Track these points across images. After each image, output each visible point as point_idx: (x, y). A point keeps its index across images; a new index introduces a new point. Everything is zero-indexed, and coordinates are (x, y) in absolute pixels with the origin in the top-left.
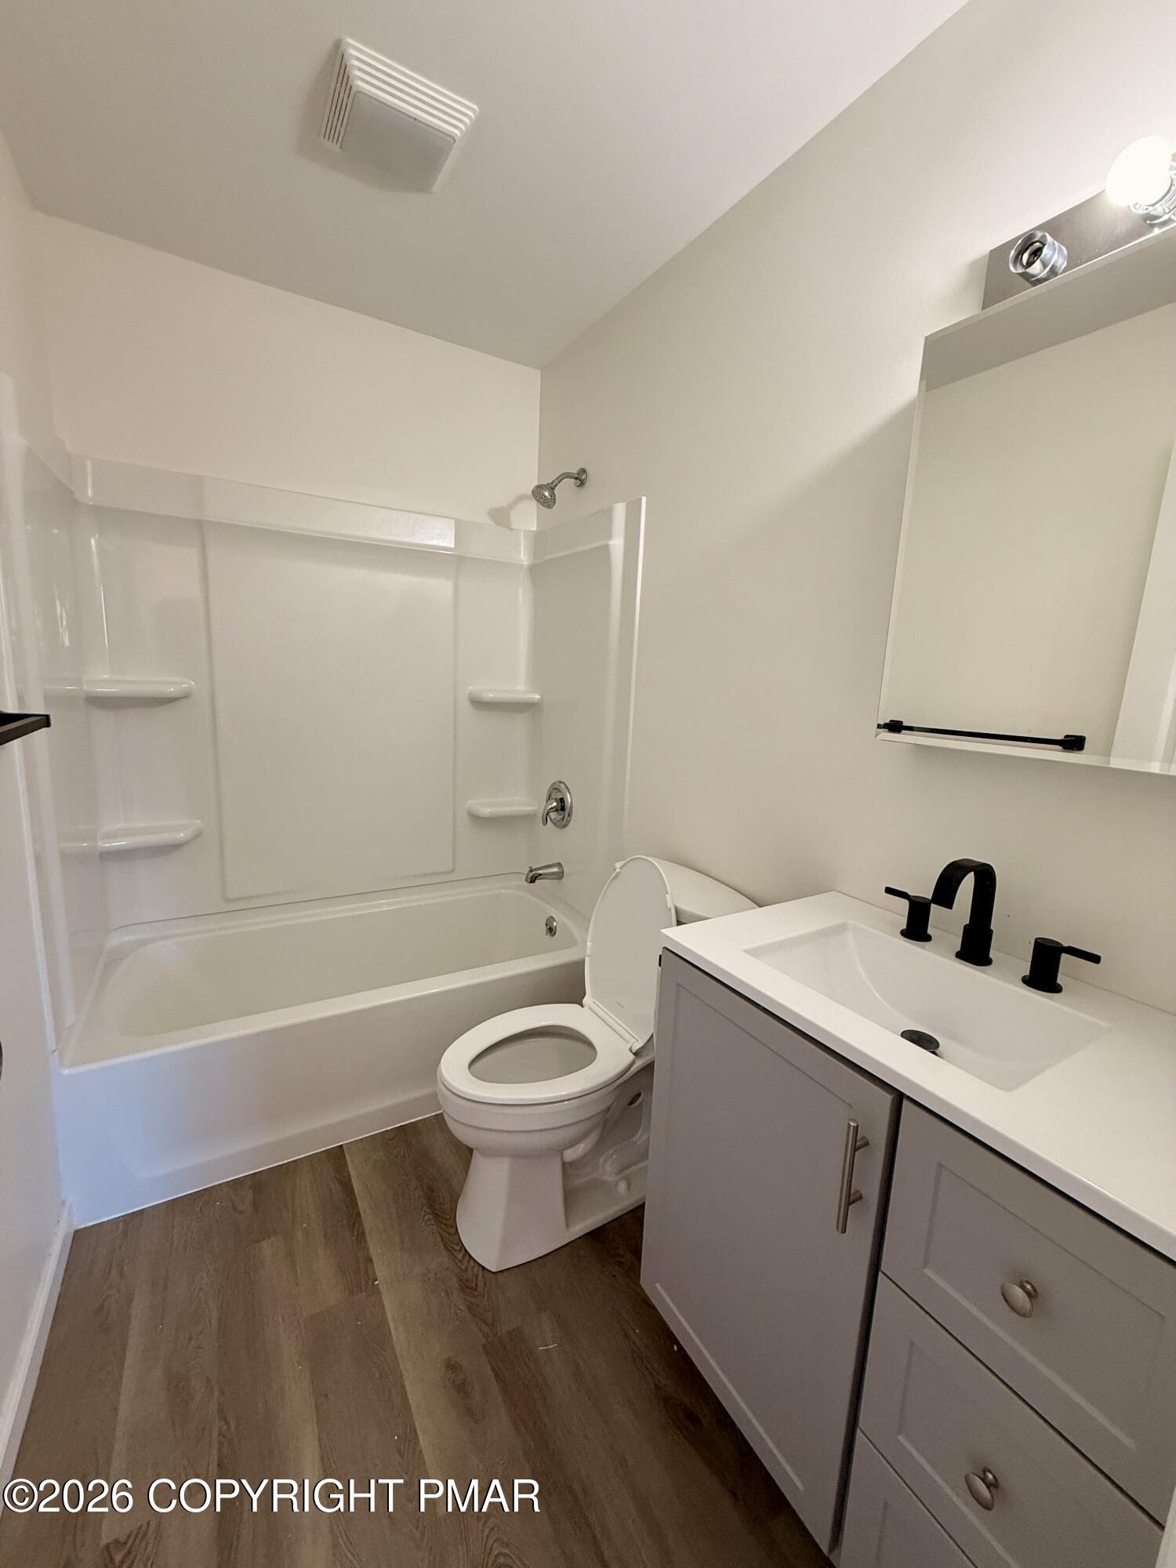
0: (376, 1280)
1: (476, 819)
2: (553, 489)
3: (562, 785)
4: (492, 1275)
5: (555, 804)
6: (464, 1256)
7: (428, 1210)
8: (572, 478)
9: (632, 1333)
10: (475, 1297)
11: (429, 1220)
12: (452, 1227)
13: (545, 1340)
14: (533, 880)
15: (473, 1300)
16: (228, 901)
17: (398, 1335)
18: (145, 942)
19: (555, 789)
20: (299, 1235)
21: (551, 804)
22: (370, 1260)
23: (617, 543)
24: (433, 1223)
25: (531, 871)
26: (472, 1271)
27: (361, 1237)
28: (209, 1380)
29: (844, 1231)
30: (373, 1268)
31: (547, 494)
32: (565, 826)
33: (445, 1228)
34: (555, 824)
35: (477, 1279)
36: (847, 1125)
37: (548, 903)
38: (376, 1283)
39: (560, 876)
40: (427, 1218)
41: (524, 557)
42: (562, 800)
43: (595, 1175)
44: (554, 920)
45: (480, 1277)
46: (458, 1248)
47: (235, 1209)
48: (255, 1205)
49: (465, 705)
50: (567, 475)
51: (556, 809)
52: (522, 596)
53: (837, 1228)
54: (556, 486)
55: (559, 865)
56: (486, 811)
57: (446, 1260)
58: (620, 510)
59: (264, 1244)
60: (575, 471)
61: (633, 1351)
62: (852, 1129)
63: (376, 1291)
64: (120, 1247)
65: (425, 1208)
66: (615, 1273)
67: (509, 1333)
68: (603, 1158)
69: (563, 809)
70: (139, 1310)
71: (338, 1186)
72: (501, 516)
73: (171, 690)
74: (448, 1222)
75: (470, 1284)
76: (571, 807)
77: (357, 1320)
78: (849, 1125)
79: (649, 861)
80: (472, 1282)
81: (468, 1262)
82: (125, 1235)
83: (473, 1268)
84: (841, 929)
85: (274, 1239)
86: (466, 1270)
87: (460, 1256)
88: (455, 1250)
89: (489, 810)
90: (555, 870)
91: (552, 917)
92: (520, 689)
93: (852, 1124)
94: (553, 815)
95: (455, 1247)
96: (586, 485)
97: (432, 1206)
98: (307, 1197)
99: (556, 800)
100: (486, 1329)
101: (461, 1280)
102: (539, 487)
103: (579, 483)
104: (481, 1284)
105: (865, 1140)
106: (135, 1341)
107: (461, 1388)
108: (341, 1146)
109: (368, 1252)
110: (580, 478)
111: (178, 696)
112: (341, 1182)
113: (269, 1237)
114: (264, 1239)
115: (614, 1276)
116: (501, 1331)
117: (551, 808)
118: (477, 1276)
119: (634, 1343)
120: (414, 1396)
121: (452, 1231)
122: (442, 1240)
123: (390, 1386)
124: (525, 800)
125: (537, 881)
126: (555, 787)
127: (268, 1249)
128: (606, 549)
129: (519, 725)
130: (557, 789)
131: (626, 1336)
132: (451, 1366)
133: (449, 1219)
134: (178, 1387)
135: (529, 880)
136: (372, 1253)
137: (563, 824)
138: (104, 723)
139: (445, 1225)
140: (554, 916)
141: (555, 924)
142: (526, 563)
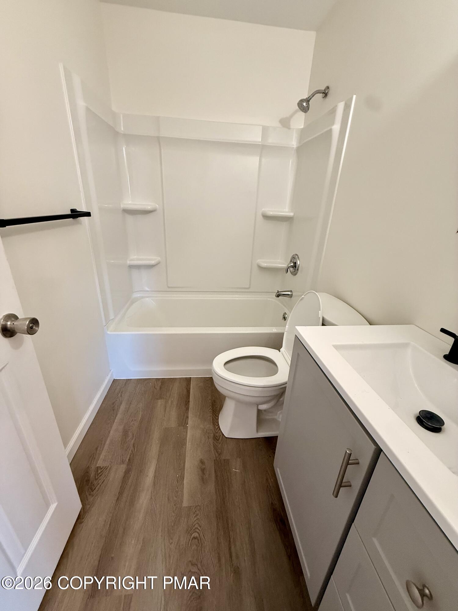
0: (187, 424)
1: (261, 268)
2: (309, 101)
3: (297, 256)
4: (225, 438)
5: (292, 264)
6: (218, 428)
7: (211, 408)
8: (320, 93)
9: (270, 480)
10: (217, 443)
11: (210, 411)
12: (217, 417)
13: (236, 468)
14: (278, 296)
15: (216, 444)
16: (169, 287)
17: (188, 445)
18: (142, 297)
19: (293, 257)
20: (170, 402)
21: (290, 264)
22: (188, 417)
23: (336, 128)
24: (212, 413)
25: (278, 292)
26: (219, 434)
27: (187, 409)
28: (133, 434)
29: (336, 497)
30: (188, 420)
31: (305, 104)
32: (295, 275)
33: (215, 416)
34: (291, 273)
35: (220, 437)
36: (345, 451)
37: (285, 306)
38: (187, 425)
39: (291, 296)
40: (210, 410)
41: (294, 143)
42: (295, 263)
43: (275, 417)
44: (286, 314)
45: (221, 437)
46: (217, 424)
47: (155, 387)
48: (161, 388)
49: (260, 217)
50: (318, 92)
51: (292, 267)
52: (291, 164)
53: (333, 494)
54: (311, 99)
55: (291, 291)
56: (264, 265)
57: (212, 427)
58: (341, 106)
59: (159, 400)
60: (323, 88)
61: (268, 486)
62: (347, 455)
63: (186, 428)
64: (123, 387)
65: (211, 407)
66: (271, 456)
67: (224, 460)
68: (280, 412)
69: (295, 267)
70: (123, 407)
71: (186, 390)
72: (285, 123)
73: (149, 208)
74: (216, 414)
75: (217, 438)
76: (299, 266)
77: (178, 434)
78: (346, 451)
79: (316, 294)
80: (218, 437)
81: (219, 430)
82: (126, 383)
83: (220, 433)
84: (405, 346)
85: (162, 400)
86: (217, 433)
87: (217, 427)
88: (216, 425)
89: (266, 265)
90: (289, 293)
91: (286, 313)
92: (286, 211)
93: (348, 452)
94: (291, 269)
95: (216, 424)
96: (329, 96)
97: (213, 407)
98: (176, 390)
99: (293, 263)
100: (217, 455)
101: (214, 435)
102: (302, 101)
103: (324, 95)
104: (220, 439)
105: (357, 461)
106: (119, 416)
107: (203, 470)
108: (191, 378)
109: (188, 415)
110: (325, 93)
111: (151, 210)
112: (187, 389)
113: (161, 399)
114: (160, 399)
115: (270, 457)
116: (222, 457)
117: (291, 266)
118: (220, 436)
119: (269, 484)
120: (187, 465)
121: (217, 418)
122: (213, 420)
123: (181, 459)
124: (282, 263)
125: (280, 297)
126: (294, 256)
127: (160, 402)
128: (330, 131)
129: (283, 227)
130: (294, 257)
131: (267, 480)
132: (202, 462)
133: (217, 414)
134: (125, 433)
135: (276, 296)
136: (189, 415)
137: (294, 274)
138: (130, 219)
139: (215, 415)
140: (287, 313)
141: (286, 316)
142: (295, 146)
